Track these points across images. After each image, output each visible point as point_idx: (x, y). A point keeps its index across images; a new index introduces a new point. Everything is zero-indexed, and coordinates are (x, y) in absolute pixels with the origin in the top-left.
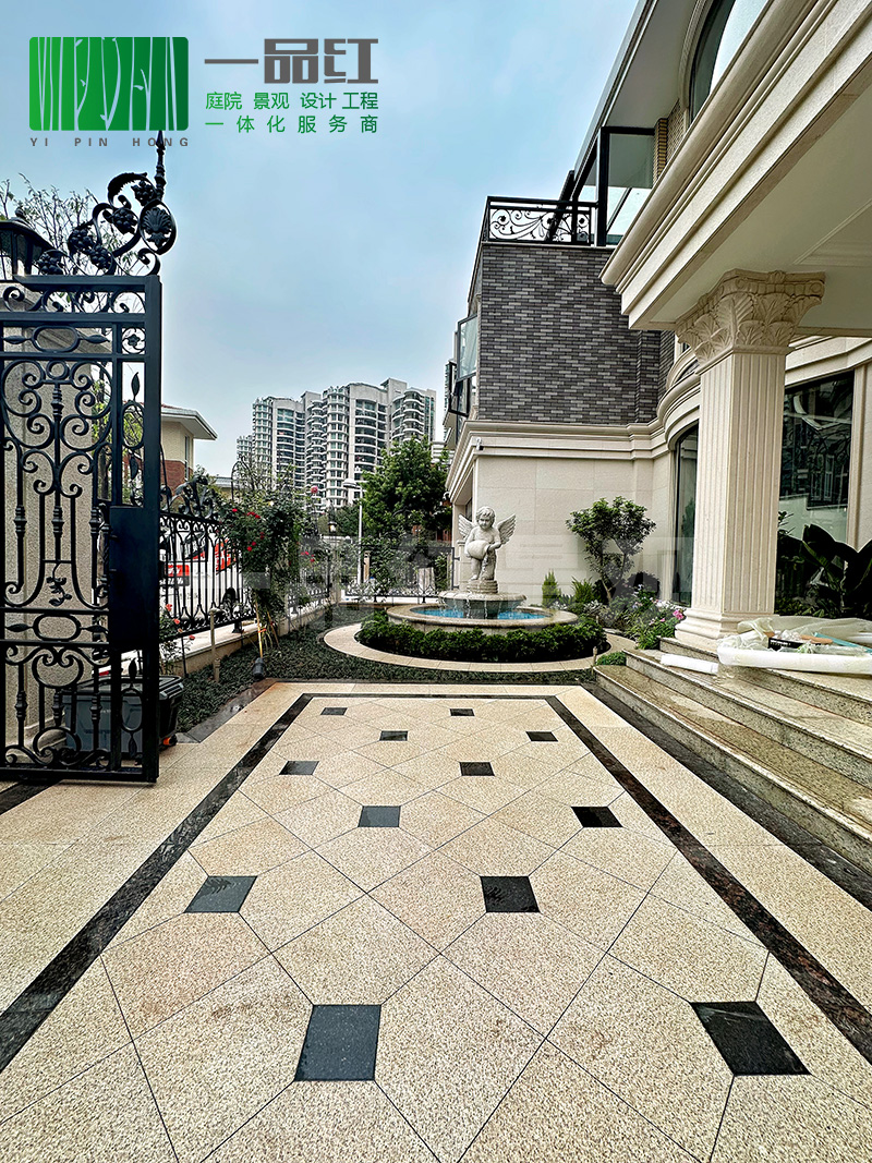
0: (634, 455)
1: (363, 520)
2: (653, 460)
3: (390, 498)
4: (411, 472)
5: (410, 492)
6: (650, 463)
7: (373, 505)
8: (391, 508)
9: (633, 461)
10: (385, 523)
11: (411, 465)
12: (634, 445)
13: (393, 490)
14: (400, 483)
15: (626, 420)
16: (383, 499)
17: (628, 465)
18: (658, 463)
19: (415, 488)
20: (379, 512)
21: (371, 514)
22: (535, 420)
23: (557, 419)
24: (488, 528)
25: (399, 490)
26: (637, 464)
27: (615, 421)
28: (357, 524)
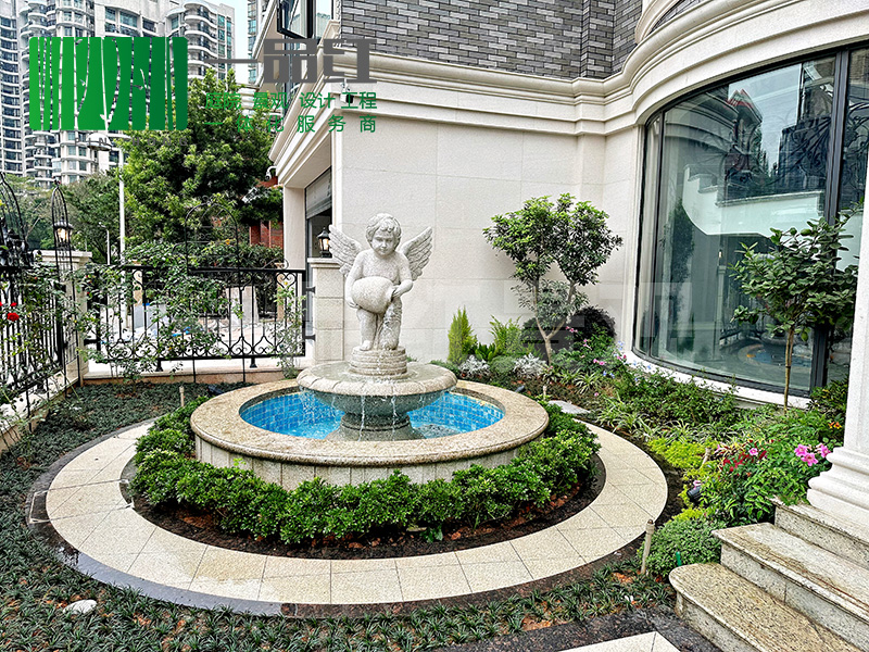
0: (581, 129)
1: (126, 206)
2: (606, 137)
3: (175, 172)
4: (210, 130)
5: (210, 163)
6: (601, 142)
7: (144, 181)
8: (177, 189)
9: (577, 137)
10: (167, 213)
11: (209, 118)
12: (583, 112)
13: (181, 157)
14: (193, 148)
15: (569, 72)
16: (162, 174)
17: (570, 144)
18: (615, 143)
19: (218, 156)
20: (156, 194)
21: (141, 197)
22: (435, 57)
23: (470, 60)
24: (388, 255)
25: (189, 159)
26: (583, 143)
27: (552, 72)
28: (115, 210)
